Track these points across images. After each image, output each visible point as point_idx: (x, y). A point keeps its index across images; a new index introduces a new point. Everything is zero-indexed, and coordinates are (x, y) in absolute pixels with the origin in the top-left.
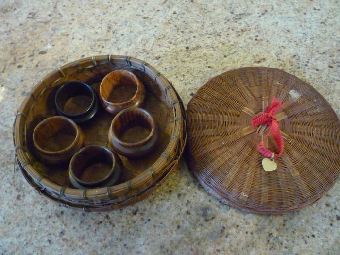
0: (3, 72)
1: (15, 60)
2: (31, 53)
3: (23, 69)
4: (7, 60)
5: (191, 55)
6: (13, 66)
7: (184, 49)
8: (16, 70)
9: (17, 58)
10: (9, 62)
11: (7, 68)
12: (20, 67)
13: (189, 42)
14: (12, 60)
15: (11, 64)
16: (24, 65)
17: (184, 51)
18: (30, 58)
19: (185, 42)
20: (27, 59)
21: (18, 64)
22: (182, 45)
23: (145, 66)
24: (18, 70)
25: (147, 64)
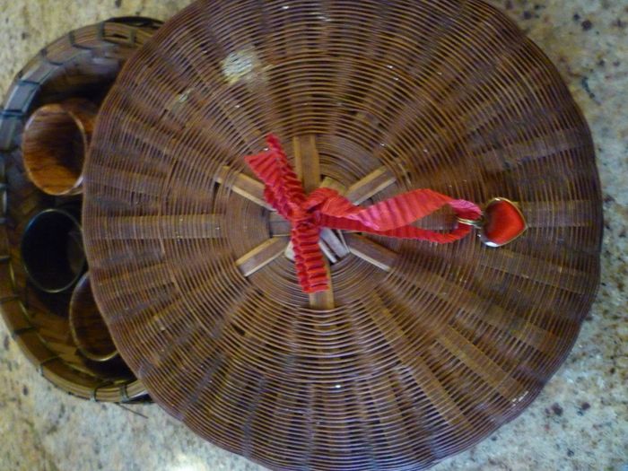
0: (32, 425)
1: (14, 400)
2: (6, 365)
3: (30, 384)
4: (14, 416)
5: (37, 28)
6: (24, 406)
7: (25, 43)
8: (30, 401)
9: (12, 395)
10: (16, 412)
11: (26, 416)
12: (26, 391)
13: (14, 33)
14: (13, 405)
15: (20, 409)
16: (24, 381)
17: (29, 43)
18: (14, 369)
19: (13, 41)
20: (15, 375)
21: (22, 395)
22: (17, 49)
23: (24, 78)
24: (31, 395)
25: (21, 74)
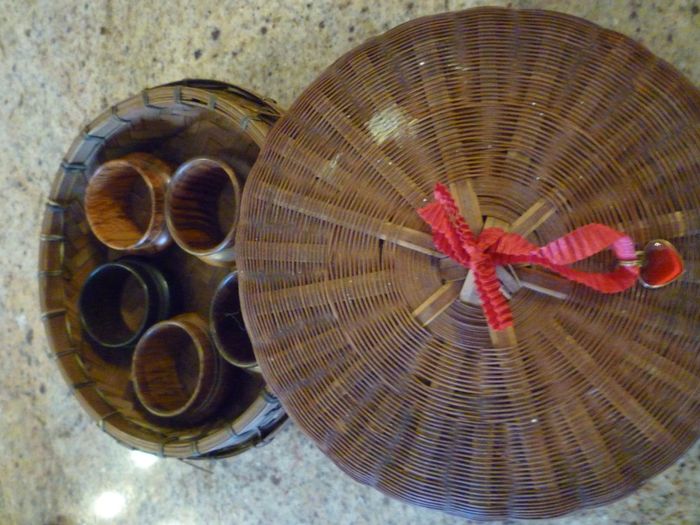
0: (44, 424)
1: (28, 394)
2: (25, 358)
3: (48, 385)
4: (25, 409)
5: (120, 28)
6: (38, 403)
7: (103, 38)
8: (45, 400)
9: (27, 388)
10: (29, 406)
11: (38, 413)
12: (43, 390)
13: (92, 23)
14: (26, 399)
15: (33, 405)
16: (43, 380)
17: (107, 40)
18: (33, 363)
19: (90, 31)
20: (33, 370)
21: (38, 392)
22: (93, 41)
23: (91, 133)
24: (49, 395)
25: (88, 128)
